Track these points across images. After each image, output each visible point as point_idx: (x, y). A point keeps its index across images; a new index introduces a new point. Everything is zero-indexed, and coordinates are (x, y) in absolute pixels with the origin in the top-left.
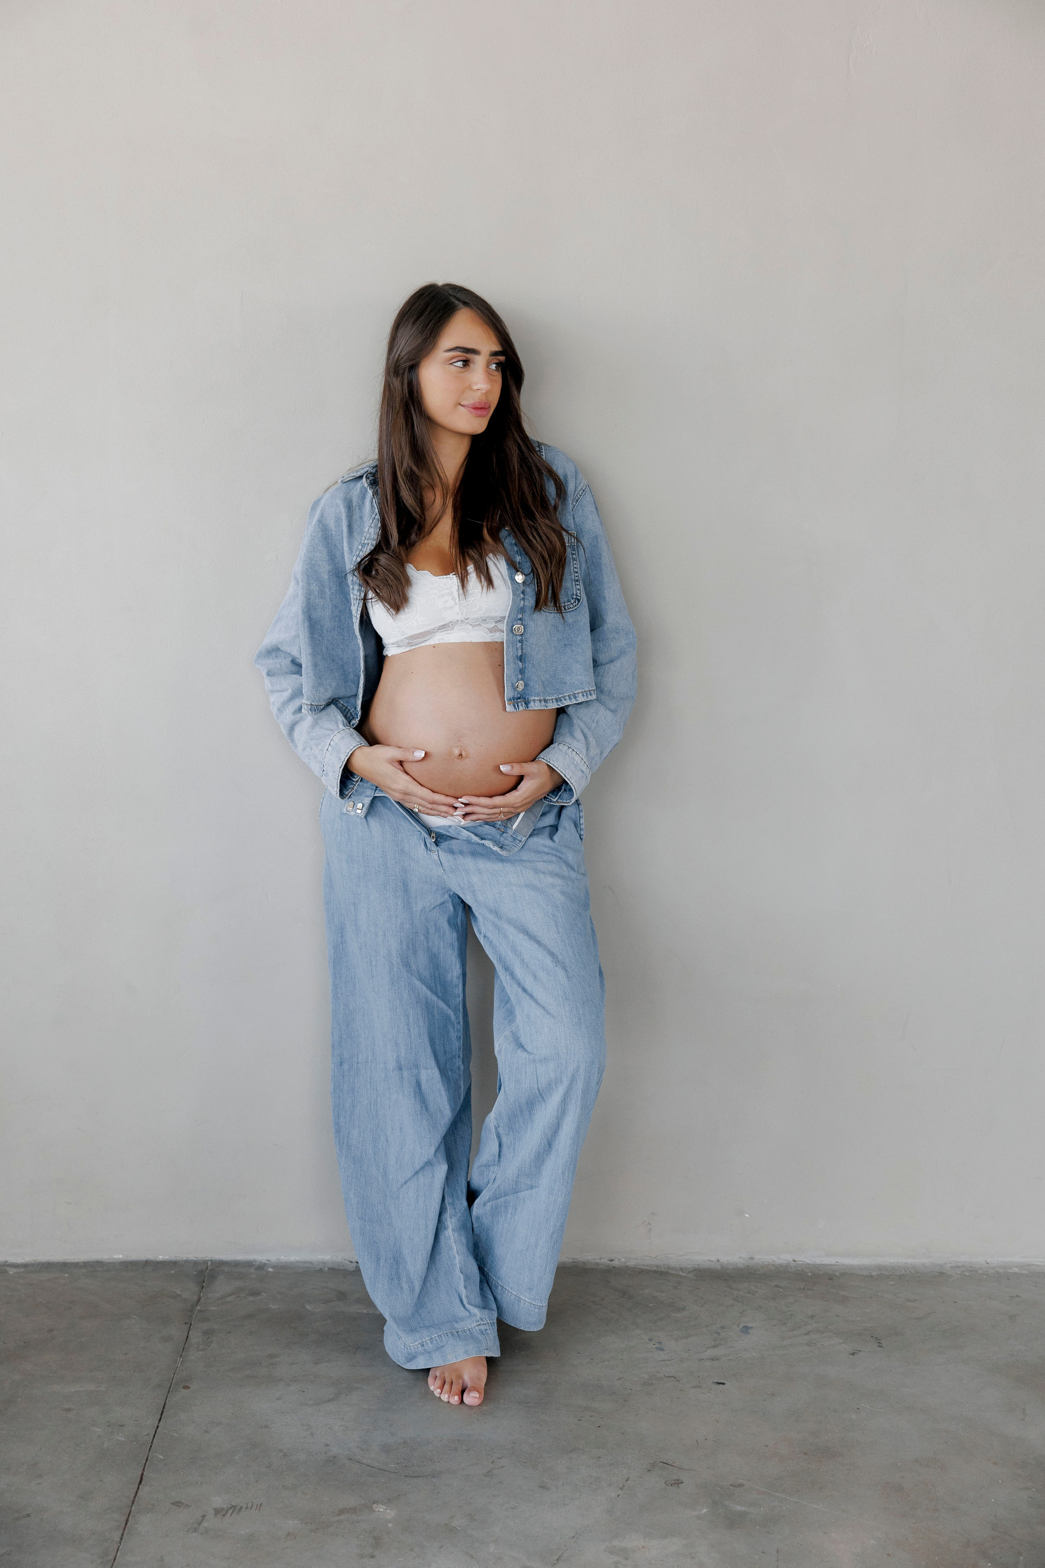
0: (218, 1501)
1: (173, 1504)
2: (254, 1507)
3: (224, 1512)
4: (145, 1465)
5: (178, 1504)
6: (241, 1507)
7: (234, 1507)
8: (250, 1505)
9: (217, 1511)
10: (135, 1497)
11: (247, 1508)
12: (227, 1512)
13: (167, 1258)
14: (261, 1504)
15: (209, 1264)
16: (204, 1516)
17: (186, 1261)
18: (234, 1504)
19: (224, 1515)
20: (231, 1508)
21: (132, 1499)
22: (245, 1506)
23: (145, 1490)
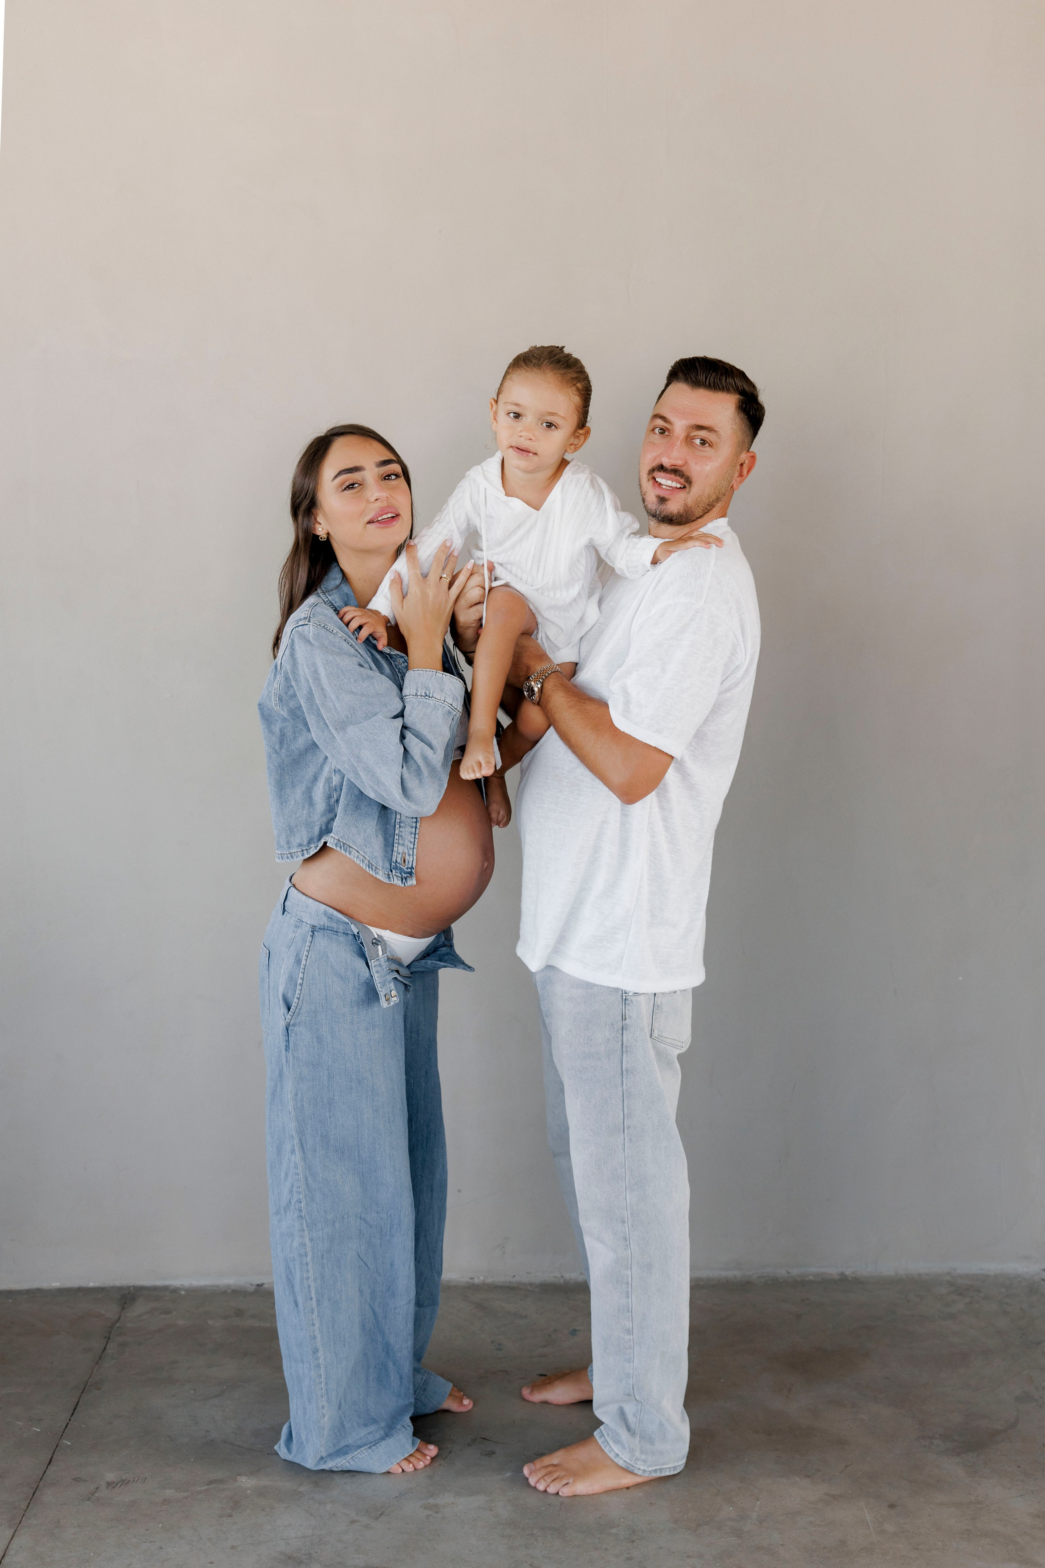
0: (110, 1477)
1: (74, 1479)
2: (140, 1480)
3: (114, 1485)
4: (55, 1450)
5: (77, 1479)
6: (129, 1481)
7: (123, 1481)
8: (136, 1479)
9: (109, 1484)
10: (43, 1475)
11: (134, 1481)
12: (117, 1485)
13: (97, 1285)
14: (146, 1478)
15: (132, 1289)
16: (97, 1488)
17: (113, 1288)
18: (124, 1478)
19: (114, 1487)
20: (121, 1482)
21: (41, 1476)
22: (132, 1480)
23: (52, 1468)
